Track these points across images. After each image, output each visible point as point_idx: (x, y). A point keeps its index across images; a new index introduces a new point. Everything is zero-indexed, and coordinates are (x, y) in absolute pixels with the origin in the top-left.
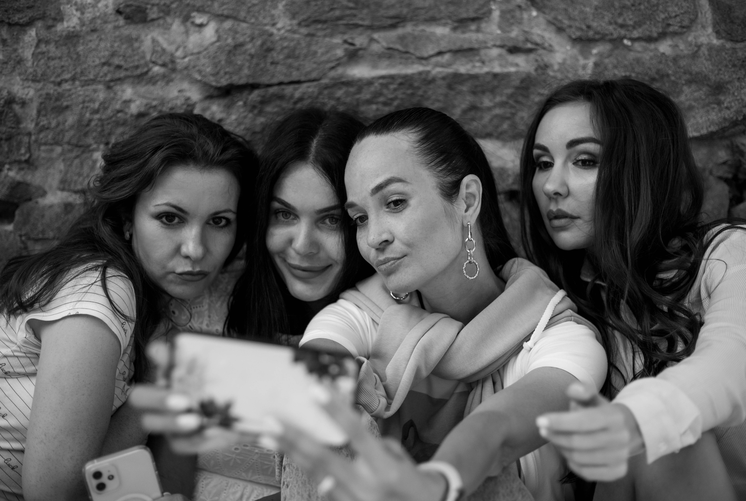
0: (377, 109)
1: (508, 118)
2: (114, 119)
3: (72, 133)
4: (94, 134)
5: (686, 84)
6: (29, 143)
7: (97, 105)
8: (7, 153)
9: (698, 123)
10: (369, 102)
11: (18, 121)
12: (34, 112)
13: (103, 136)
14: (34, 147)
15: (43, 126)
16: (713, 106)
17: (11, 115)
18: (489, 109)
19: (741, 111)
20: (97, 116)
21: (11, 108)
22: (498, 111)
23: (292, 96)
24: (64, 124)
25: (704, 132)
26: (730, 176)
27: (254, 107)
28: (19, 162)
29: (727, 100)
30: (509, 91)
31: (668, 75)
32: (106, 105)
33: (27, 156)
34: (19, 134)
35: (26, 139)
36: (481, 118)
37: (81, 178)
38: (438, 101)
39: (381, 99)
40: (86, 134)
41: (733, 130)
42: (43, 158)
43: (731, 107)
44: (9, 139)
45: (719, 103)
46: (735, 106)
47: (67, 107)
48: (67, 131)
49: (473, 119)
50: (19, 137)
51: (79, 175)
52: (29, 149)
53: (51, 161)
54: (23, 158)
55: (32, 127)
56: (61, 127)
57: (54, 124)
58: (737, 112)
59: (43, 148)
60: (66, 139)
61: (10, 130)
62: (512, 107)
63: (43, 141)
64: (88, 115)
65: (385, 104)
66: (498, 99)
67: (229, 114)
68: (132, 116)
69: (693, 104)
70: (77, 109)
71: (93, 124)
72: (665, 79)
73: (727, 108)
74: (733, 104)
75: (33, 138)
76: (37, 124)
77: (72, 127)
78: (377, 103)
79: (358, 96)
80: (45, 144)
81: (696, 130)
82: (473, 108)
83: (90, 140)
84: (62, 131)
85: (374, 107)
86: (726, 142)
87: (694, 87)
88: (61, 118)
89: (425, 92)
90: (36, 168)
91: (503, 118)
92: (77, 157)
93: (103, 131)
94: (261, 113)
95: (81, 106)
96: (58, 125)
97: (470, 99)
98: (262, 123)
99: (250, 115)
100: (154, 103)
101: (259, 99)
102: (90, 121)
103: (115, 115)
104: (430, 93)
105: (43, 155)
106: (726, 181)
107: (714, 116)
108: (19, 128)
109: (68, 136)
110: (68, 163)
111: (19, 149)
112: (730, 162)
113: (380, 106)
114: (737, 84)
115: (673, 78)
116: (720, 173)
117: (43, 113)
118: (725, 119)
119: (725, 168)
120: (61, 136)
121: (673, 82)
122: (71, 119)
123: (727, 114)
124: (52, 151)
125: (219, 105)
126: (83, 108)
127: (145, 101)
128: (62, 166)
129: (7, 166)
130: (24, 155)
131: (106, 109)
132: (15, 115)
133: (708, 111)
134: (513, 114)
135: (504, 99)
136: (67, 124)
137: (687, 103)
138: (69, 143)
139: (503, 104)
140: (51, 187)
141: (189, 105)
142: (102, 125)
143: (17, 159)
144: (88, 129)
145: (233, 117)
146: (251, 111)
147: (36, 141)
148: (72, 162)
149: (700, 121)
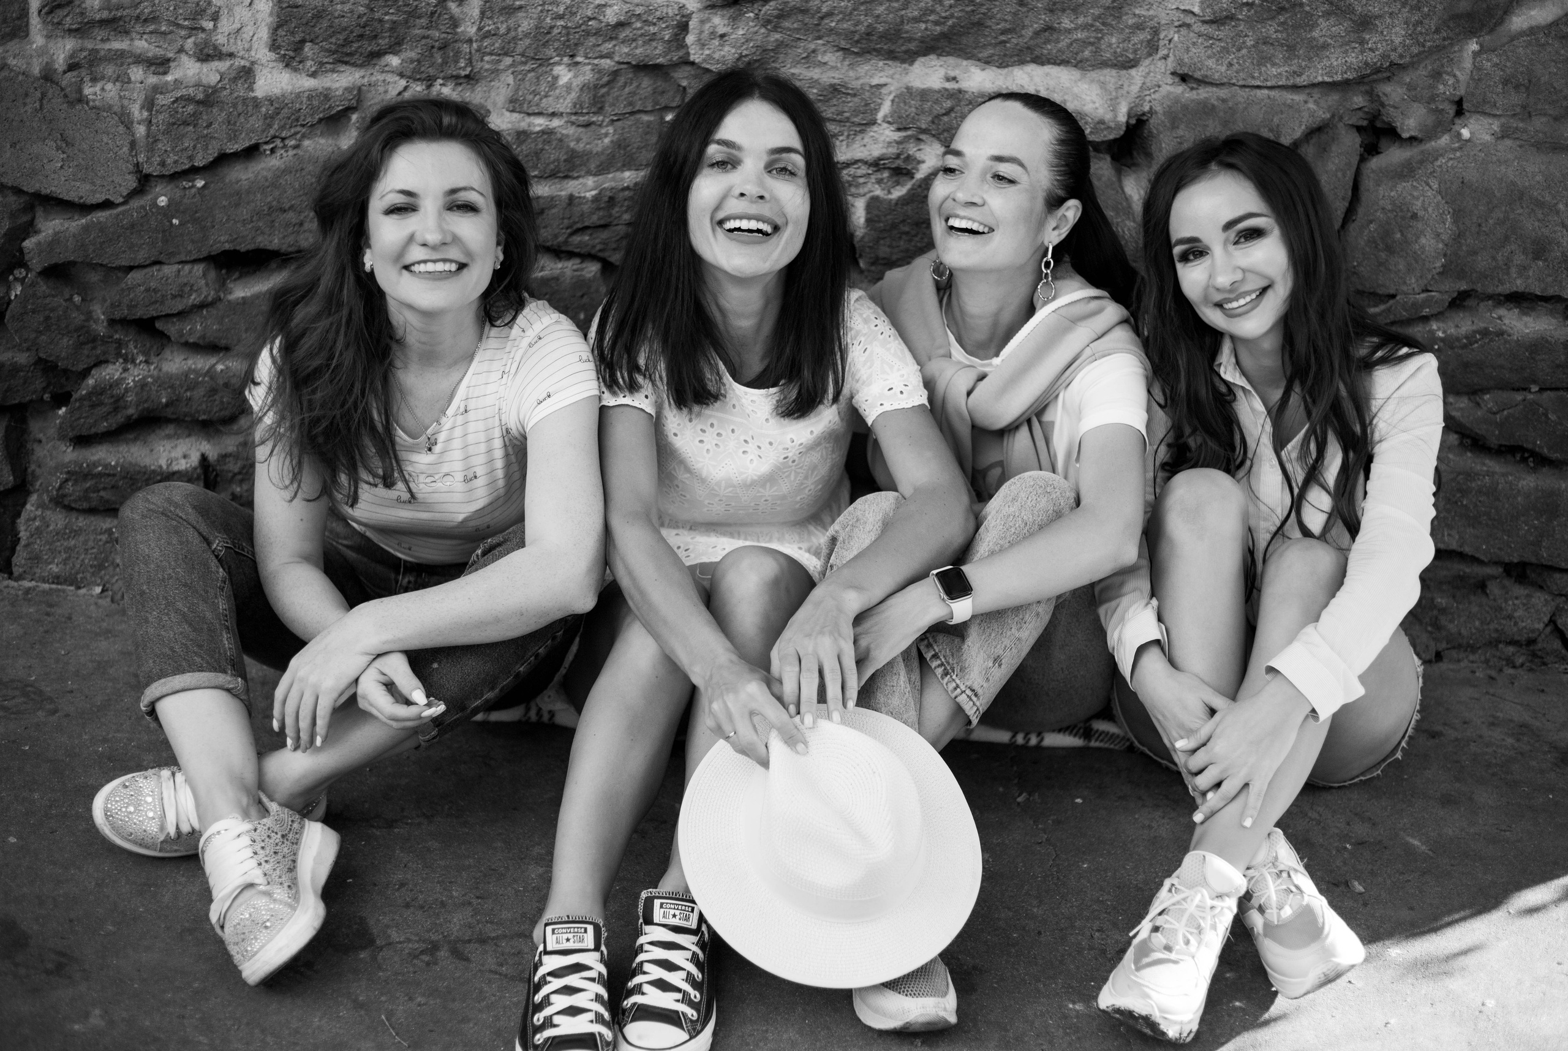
0: (926, 29)
1: (1092, 44)
2: (583, 27)
3: (528, 41)
4: (556, 45)
5: (1323, 16)
6: (470, 53)
7: (561, 9)
8: (441, 65)
9: (1331, 66)
10: (917, 20)
11: (455, 23)
12: (476, 13)
13: (568, 47)
14: (476, 56)
15: (489, 31)
16: (1353, 45)
17: (446, 16)
18: (1069, 31)
19: (1389, 56)
20: (561, 23)
21: (446, 8)
22: (1080, 35)
23: (819, 10)
24: (516, 29)
25: (1338, 78)
26: (1365, 123)
27: (769, 22)
28: (457, 77)
29: (1372, 39)
30: (1096, 12)
31: (1301, 5)
32: (574, 10)
33: (469, 69)
34: (456, 41)
35: (465, 48)
36: (1057, 41)
37: (538, 97)
38: (1006, 21)
39: (932, 18)
40: (545, 44)
41: (1375, 77)
42: (487, 70)
43: (1377, 49)
44: (443, 47)
45: (1362, 42)
46: (1381, 48)
47: (521, 7)
48: (521, 39)
49: (1047, 41)
50: (457, 45)
51: (535, 93)
52: (470, 62)
53: (496, 72)
54: (463, 73)
55: (472, 30)
56: (513, 34)
57: (503, 29)
58: (1384, 56)
59: (487, 58)
60: (519, 50)
61: (445, 35)
62: (1098, 30)
63: (488, 50)
64: (548, 20)
65: (936, 23)
66: (1081, 20)
67: (735, 28)
68: (608, 25)
69: (1329, 41)
70: (535, 12)
71: (556, 31)
72: (1297, 9)
73: (1371, 49)
74: (1379, 45)
75: (475, 45)
76: (480, 29)
77: (527, 35)
78: (926, 22)
79: (903, 12)
80: (491, 54)
81: (1328, 74)
82: (1049, 28)
83: (550, 52)
84: (514, 38)
85: (923, 26)
86: (1363, 88)
87: (1332, 20)
88: (511, 22)
89: (989, 10)
90: (477, 81)
91: (1086, 43)
92: (533, 70)
93: (568, 40)
94: (776, 29)
95: (540, 8)
96: (509, 30)
97: (1044, 17)
98: (777, 40)
99: (763, 30)
100: (639, 10)
101: (775, 12)
102: (552, 27)
103: (584, 23)
104: (995, 11)
105: (487, 66)
106: (1359, 129)
107: (1353, 59)
108: (456, 34)
109: (521, 46)
110: (520, 77)
111: (457, 62)
112: (1366, 110)
113: (929, 25)
114: (1389, 20)
115: (1307, 8)
116: (1354, 121)
117: (488, 14)
118: (1366, 64)
119: (1360, 114)
120: (512, 45)
121: (1307, 12)
122: (526, 24)
123: (1370, 57)
124: (500, 61)
125: (723, 16)
126: (542, 11)
127: (626, 7)
128: (510, 80)
129: (440, 81)
130: (464, 68)
131: (575, 14)
132: (452, 18)
133: (1346, 52)
134: (1099, 39)
135: (1089, 20)
136: (520, 29)
137: (1322, 40)
138: (523, 55)
139: (1086, 27)
140: (495, 104)
141: (683, 16)
142: (568, 34)
143: (454, 73)
144: (549, 36)
145: (741, 32)
146: (764, 26)
147: (478, 50)
148: (526, 75)
149: (1335, 63)
